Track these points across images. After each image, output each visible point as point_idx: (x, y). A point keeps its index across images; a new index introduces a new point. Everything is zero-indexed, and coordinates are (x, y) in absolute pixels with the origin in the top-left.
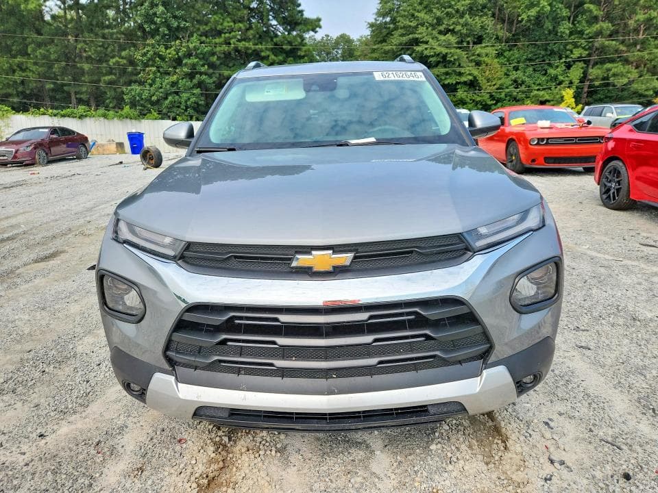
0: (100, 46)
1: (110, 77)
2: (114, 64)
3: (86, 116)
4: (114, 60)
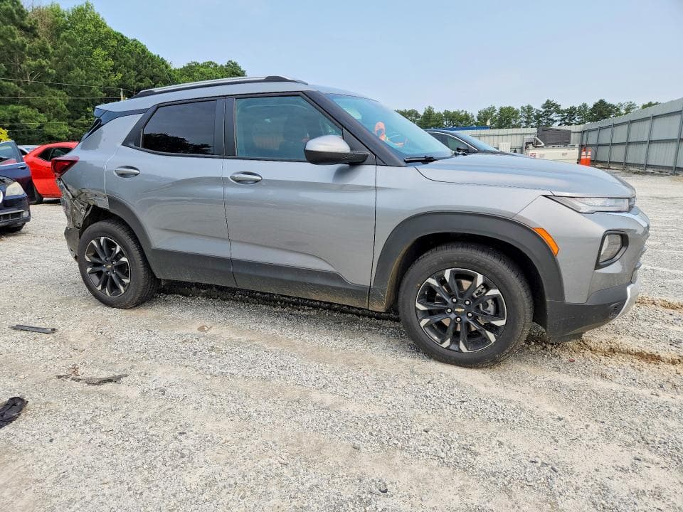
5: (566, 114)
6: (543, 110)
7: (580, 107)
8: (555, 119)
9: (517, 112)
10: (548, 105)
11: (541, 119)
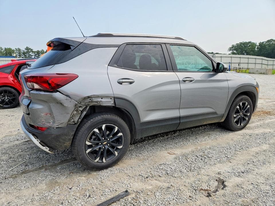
5: (36, 53)
6: (26, 51)
7: (41, 51)
8: (32, 55)
9: (14, 51)
10: (27, 49)
11: (26, 54)
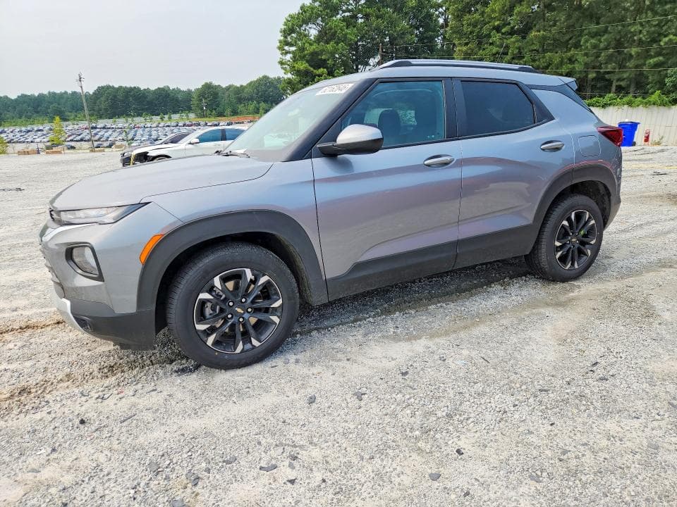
0: (655, 26)
1: (656, 59)
2: (666, 43)
3: (610, 105)
4: (667, 39)
